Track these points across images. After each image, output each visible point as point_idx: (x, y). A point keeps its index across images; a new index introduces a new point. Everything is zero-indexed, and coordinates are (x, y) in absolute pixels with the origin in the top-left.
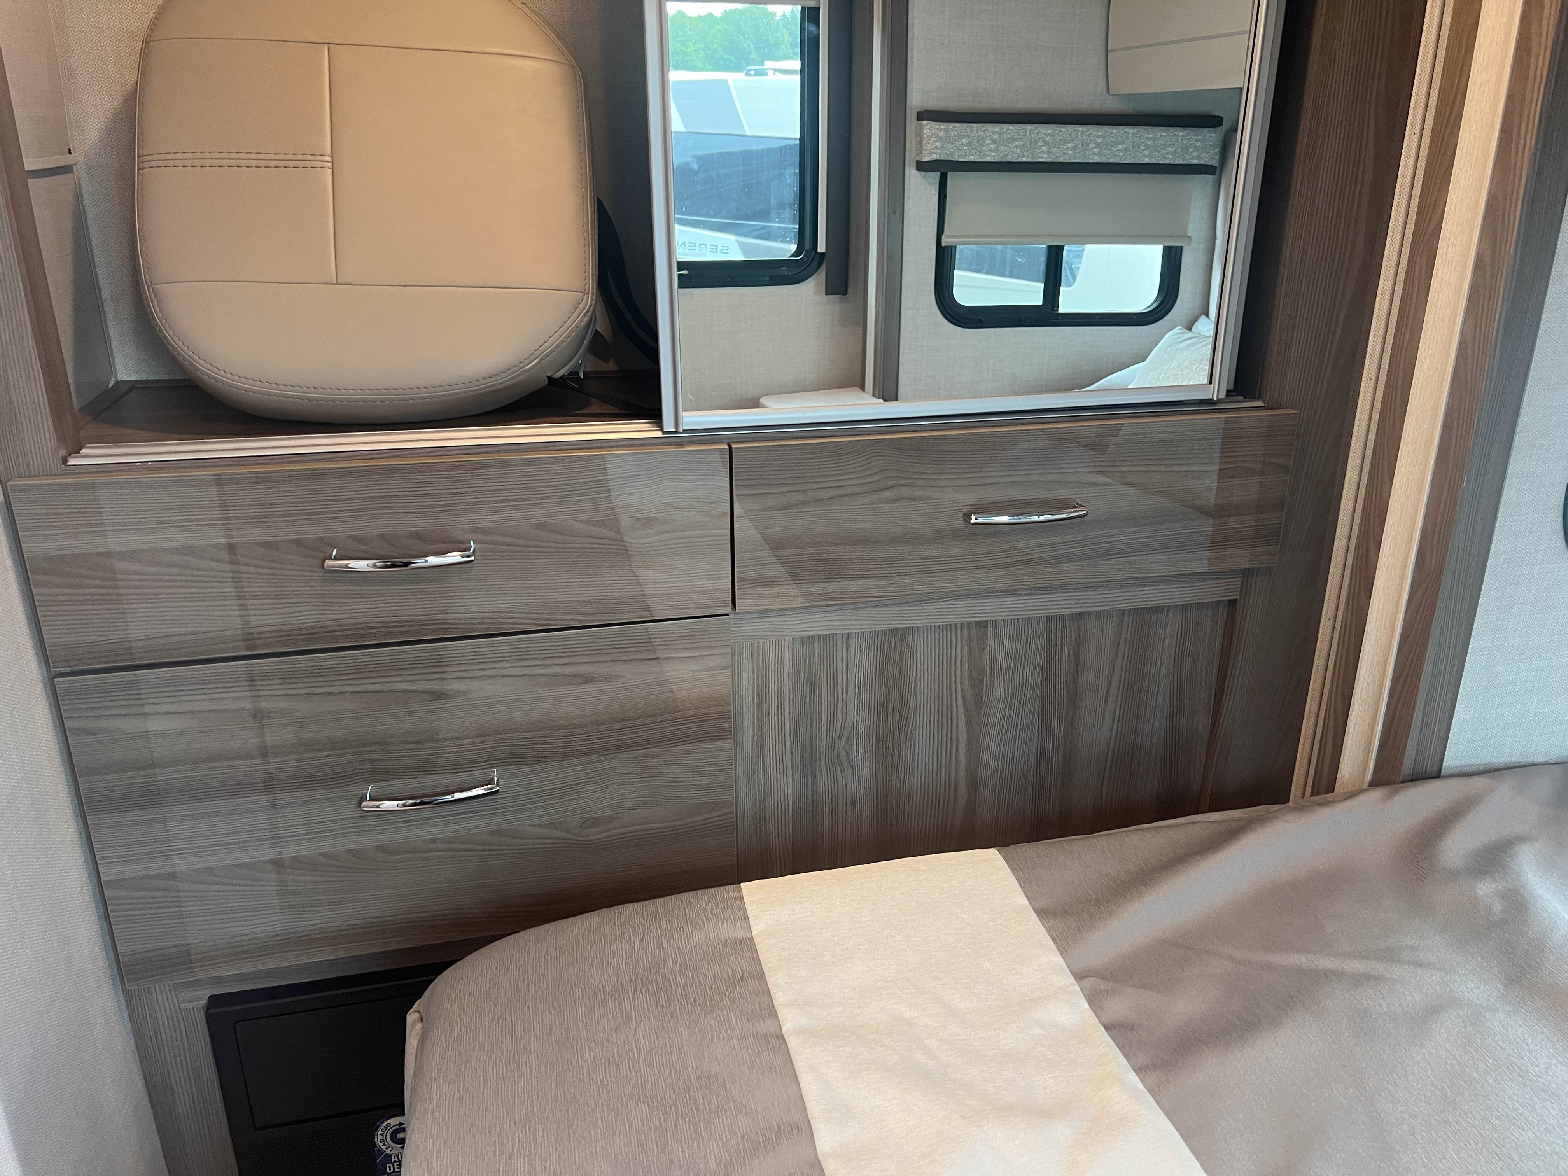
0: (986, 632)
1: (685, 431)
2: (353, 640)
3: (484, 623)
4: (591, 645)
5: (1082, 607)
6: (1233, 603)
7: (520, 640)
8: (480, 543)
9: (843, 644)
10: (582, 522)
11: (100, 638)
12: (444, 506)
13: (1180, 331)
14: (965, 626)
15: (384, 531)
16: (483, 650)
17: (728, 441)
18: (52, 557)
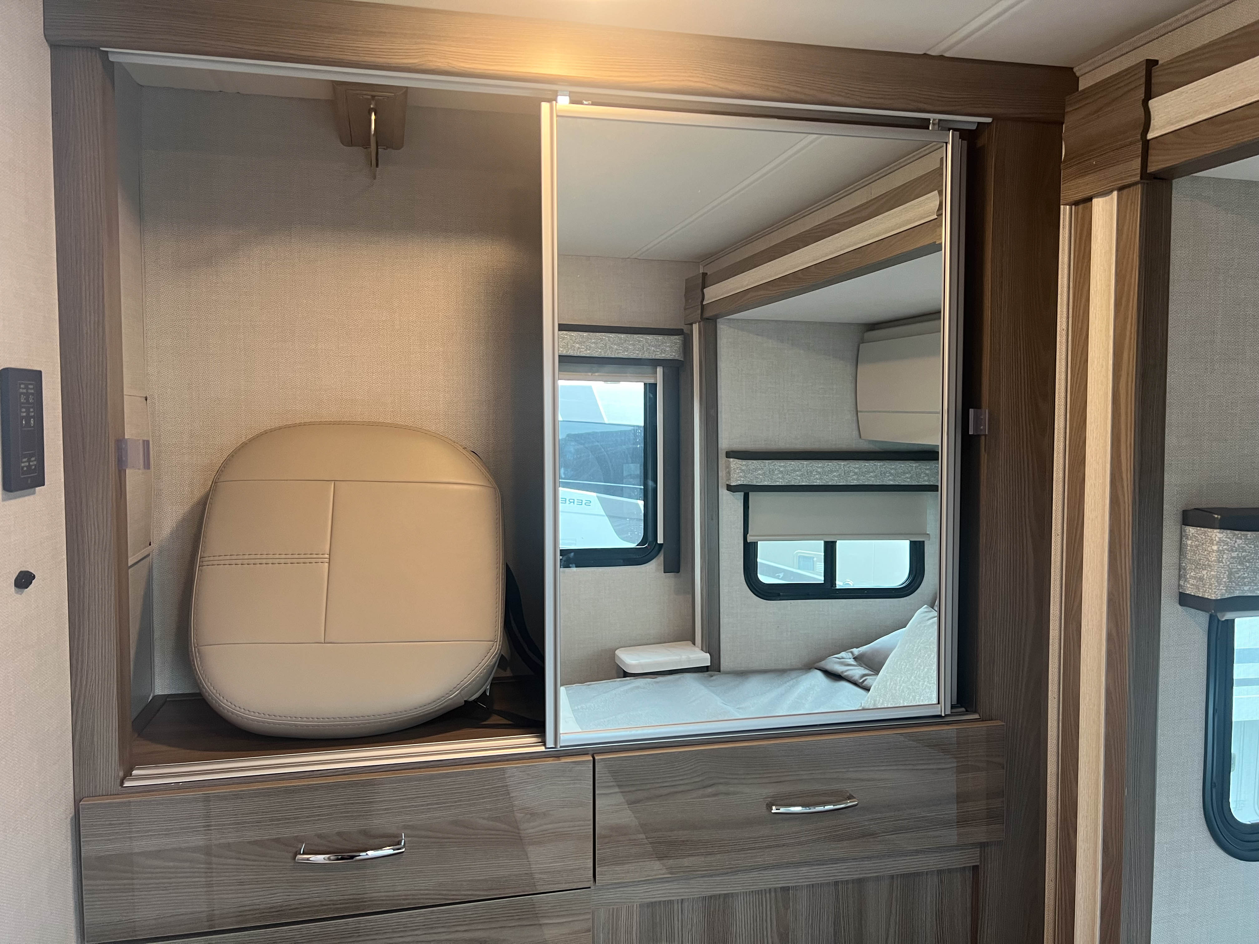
0: (789, 894)
1: (561, 747)
2: (309, 915)
3: (407, 899)
4: (485, 914)
5: (860, 874)
6: (975, 868)
7: (432, 912)
8: (409, 837)
9: (678, 907)
10: (484, 818)
11: (124, 918)
12: (386, 809)
13: (926, 610)
14: (773, 890)
15: (342, 829)
16: (404, 920)
17: (592, 752)
18: (101, 857)
